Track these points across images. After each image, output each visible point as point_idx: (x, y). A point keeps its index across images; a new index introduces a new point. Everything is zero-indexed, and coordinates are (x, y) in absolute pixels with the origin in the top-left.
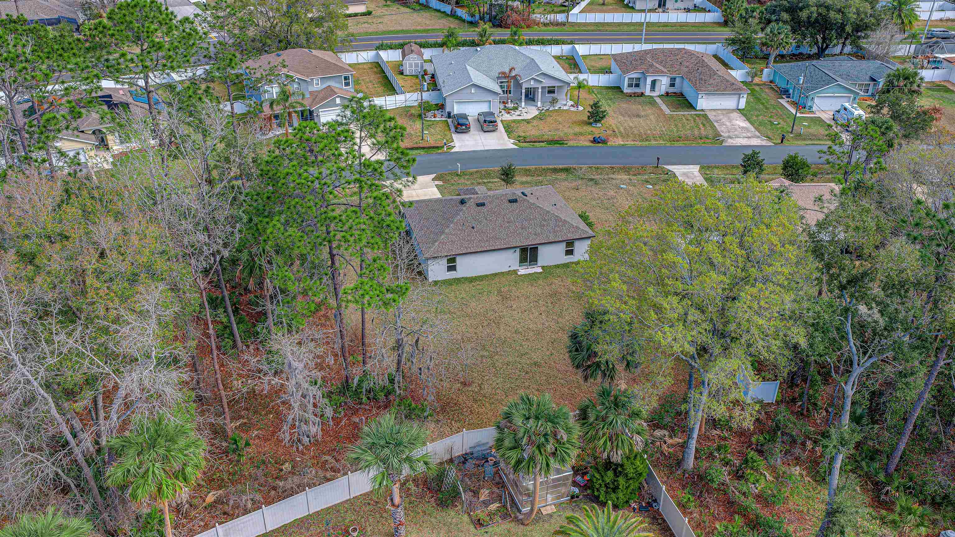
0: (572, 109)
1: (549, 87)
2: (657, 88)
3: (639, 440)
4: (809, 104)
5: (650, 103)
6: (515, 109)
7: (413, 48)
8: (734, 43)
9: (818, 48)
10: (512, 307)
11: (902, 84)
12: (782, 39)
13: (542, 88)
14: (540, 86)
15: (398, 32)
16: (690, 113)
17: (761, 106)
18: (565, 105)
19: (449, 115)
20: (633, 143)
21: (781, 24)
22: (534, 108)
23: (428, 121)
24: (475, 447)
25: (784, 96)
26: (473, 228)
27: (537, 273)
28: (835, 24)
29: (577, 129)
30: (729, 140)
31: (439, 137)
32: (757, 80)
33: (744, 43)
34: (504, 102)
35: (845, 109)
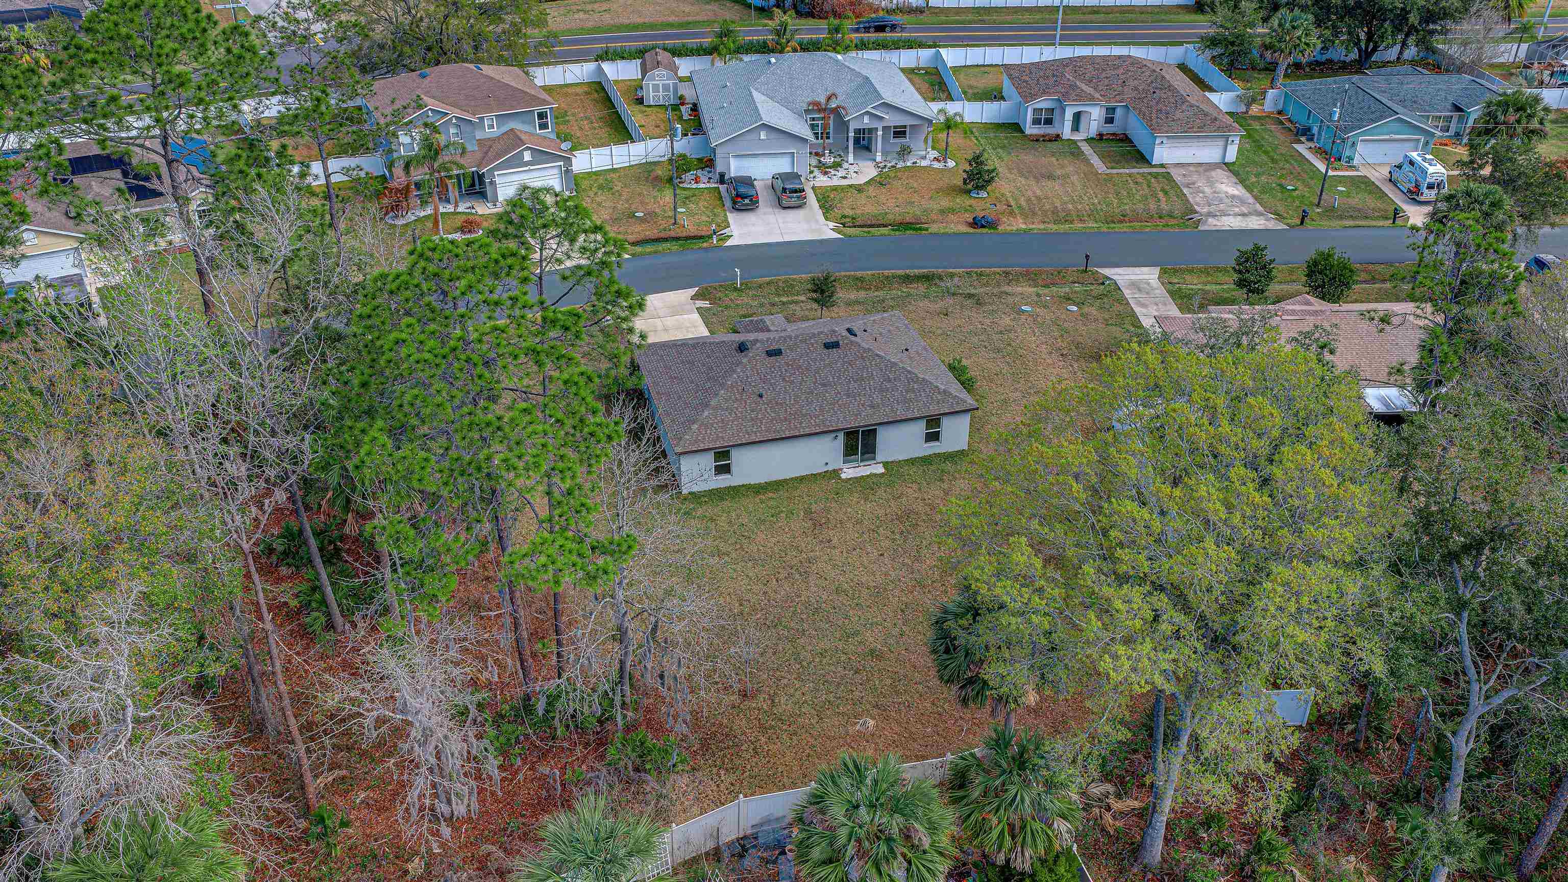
0: (936, 165)
1: (895, 127)
2: (1083, 126)
3: (1063, 828)
4: (1347, 154)
5: (1072, 154)
6: (837, 166)
7: (659, 58)
8: (1215, 45)
9: (1360, 50)
10: (830, 541)
11: (1512, 119)
12: (1299, 38)
13: (884, 128)
14: (880, 126)
15: (636, 27)
16: (1141, 171)
17: (1264, 158)
18: (924, 158)
19: (722, 179)
20: (1042, 226)
21: (1297, 11)
22: (870, 164)
23: (685, 189)
24: (762, 825)
25: (1303, 139)
26: (761, 396)
27: (875, 475)
28: (1391, 11)
29: (945, 203)
30: (1210, 220)
31: (704, 218)
32: (1255, 109)
33: (1232, 44)
34: (817, 154)
35: (1412, 163)
